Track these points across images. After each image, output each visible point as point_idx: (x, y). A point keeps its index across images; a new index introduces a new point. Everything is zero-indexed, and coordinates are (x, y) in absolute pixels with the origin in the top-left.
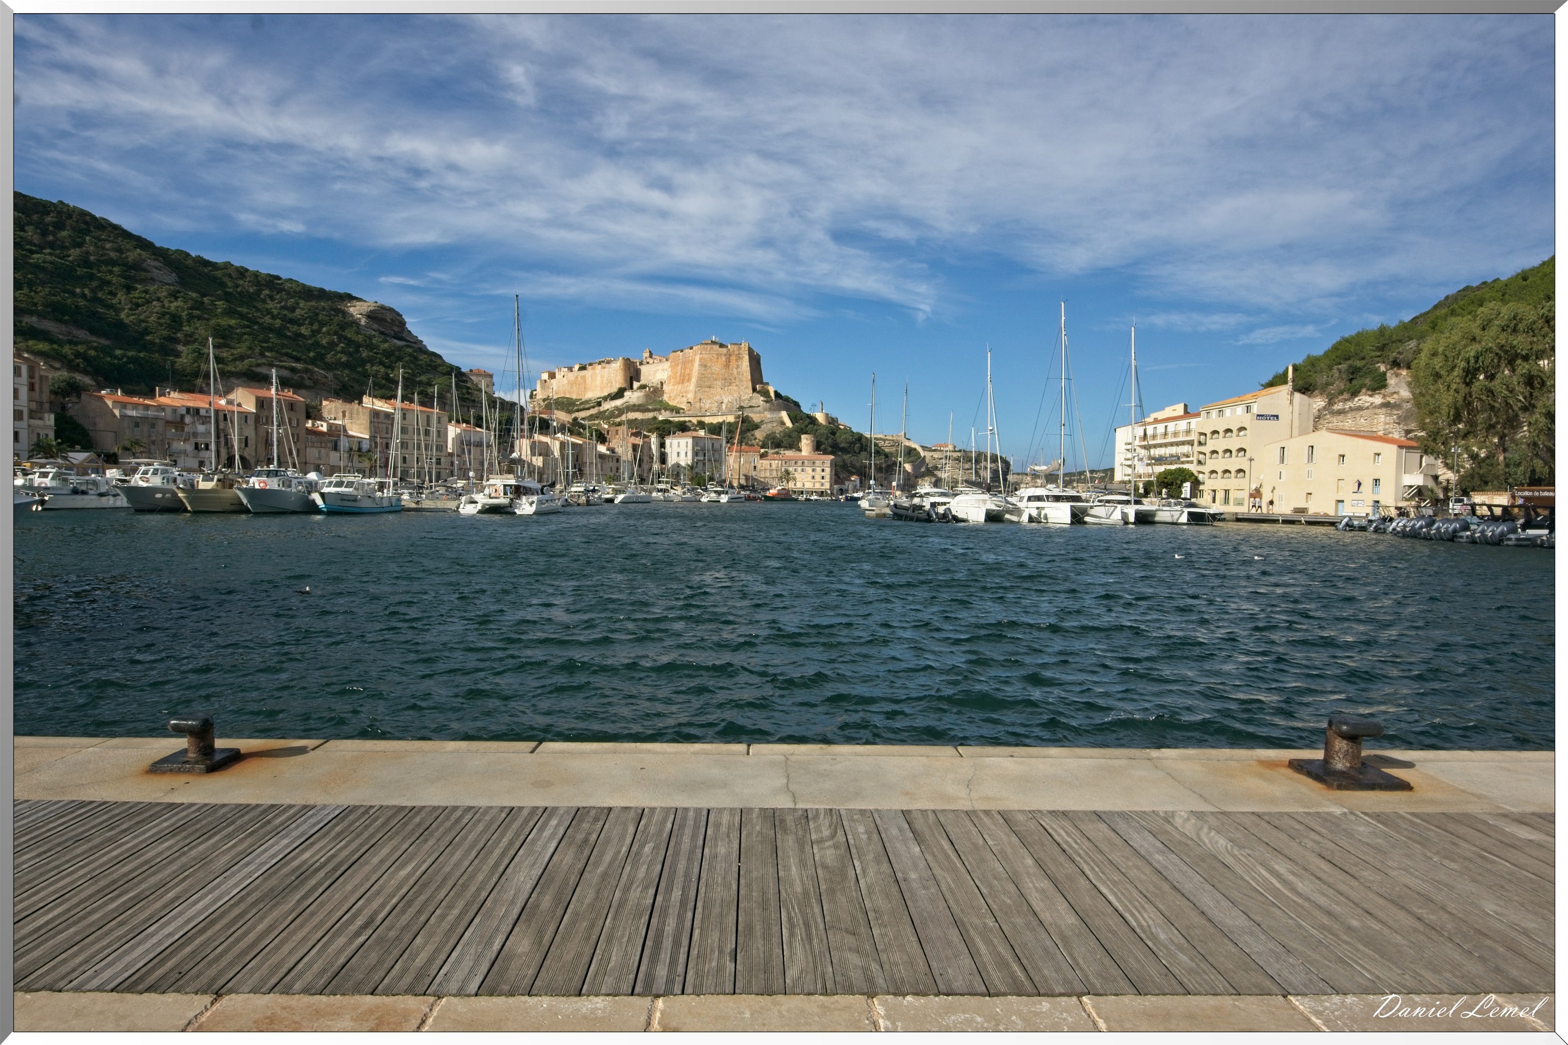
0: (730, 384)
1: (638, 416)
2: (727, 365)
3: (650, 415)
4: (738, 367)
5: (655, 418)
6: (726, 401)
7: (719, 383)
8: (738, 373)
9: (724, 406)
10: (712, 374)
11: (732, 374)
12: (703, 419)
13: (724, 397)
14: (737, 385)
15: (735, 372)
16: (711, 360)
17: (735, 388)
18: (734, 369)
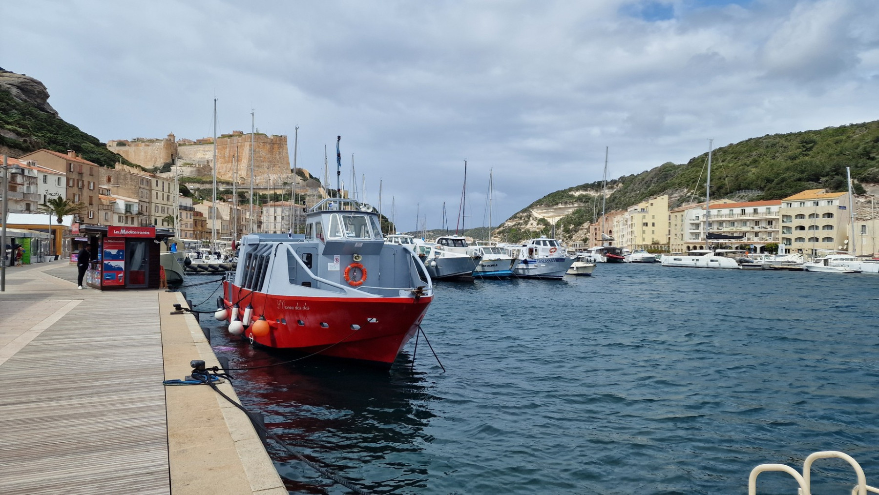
0: (274, 166)
2: (271, 151)
4: (280, 153)
6: (272, 178)
7: (266, 164)
8: (280, 158)
9: (271, 182)
10: (261, 157)
11: (275, 158)
12: (258, 191)
13: (270, 175)
14: (279, 167)
15: (278, 157)
16: (259, 147)
17: (278, 169)
18: (277, 155)
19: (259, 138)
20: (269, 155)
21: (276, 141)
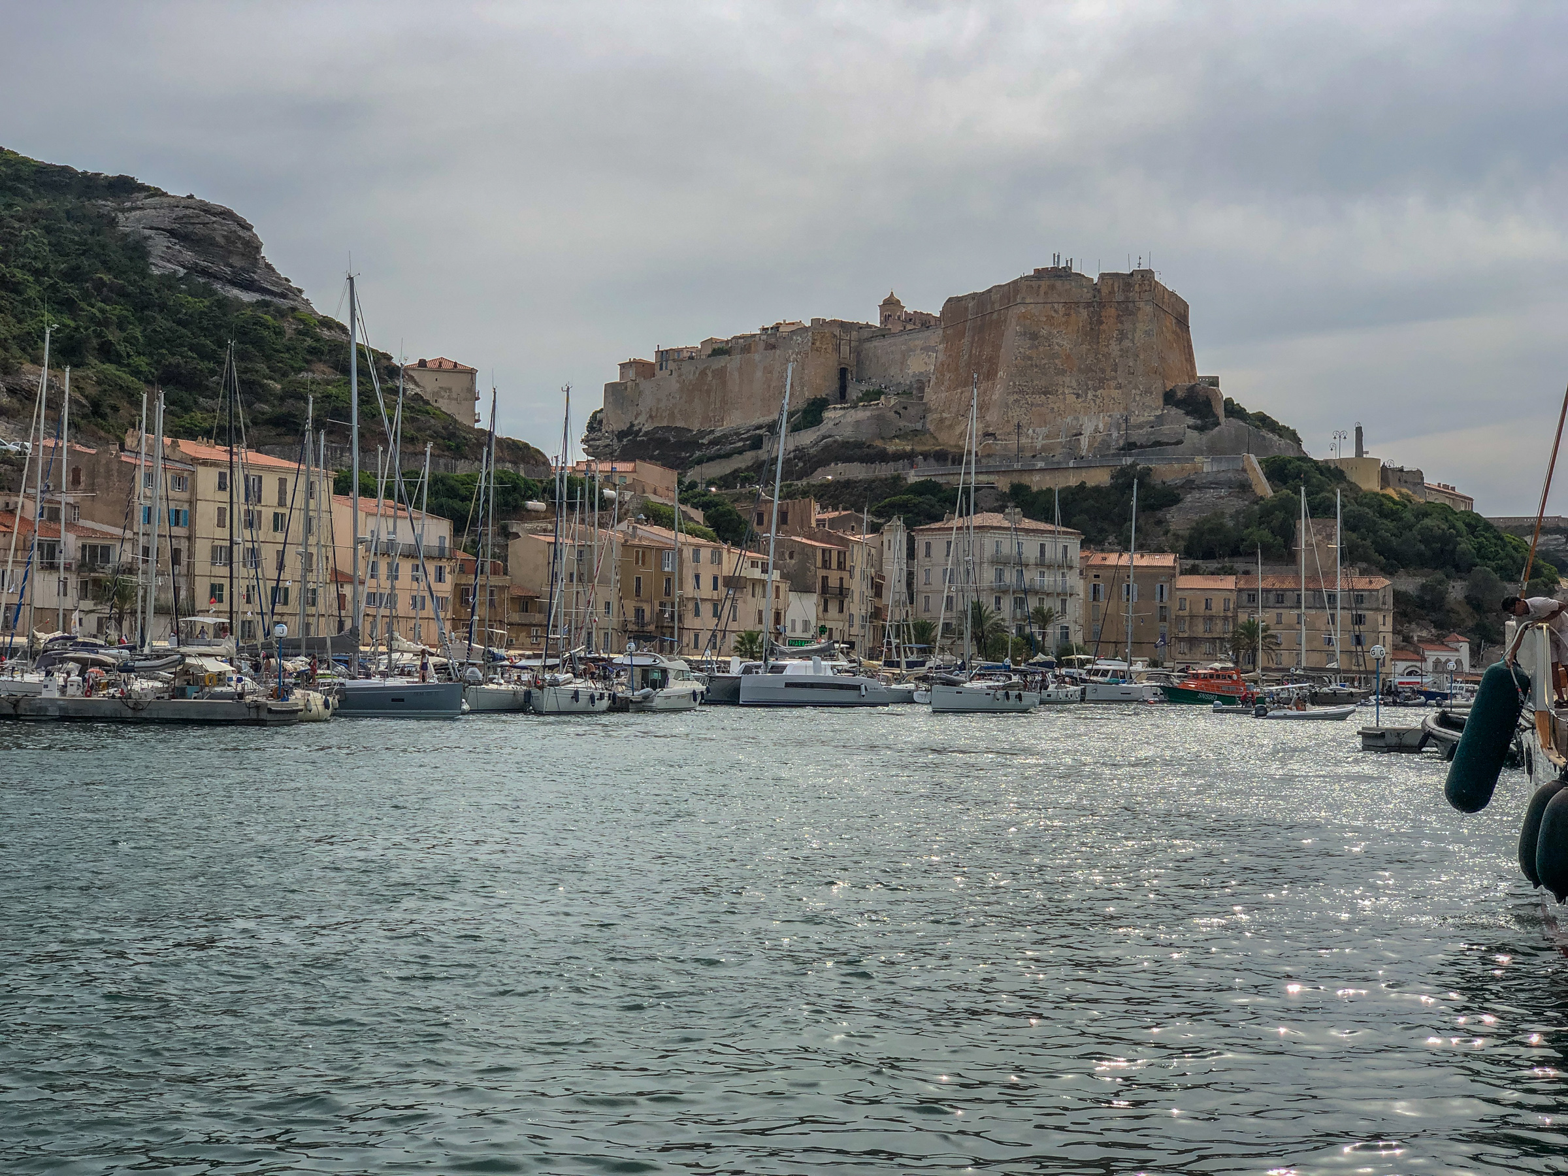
0: (1102, 383)
1: (857, 471)
2: (1093, 332)
3: (884, 471)
4: (1122, 336)
5: (897, 479)
6: (1088, 429)
7: (1070, 380)
8: (1124, 353)
9: (1084, 442)
10: (1054, 356)
11: (1107, 356)
12: (1026, 480)
13: (1085, 420)
14: (1119, 387)
15: (1114, 348)
16: (1050, 318)
17: (1116, 393)
18: (1113, 342)
19: (1053, 287)
20: (1085, 347)
21: (1112, 292)
